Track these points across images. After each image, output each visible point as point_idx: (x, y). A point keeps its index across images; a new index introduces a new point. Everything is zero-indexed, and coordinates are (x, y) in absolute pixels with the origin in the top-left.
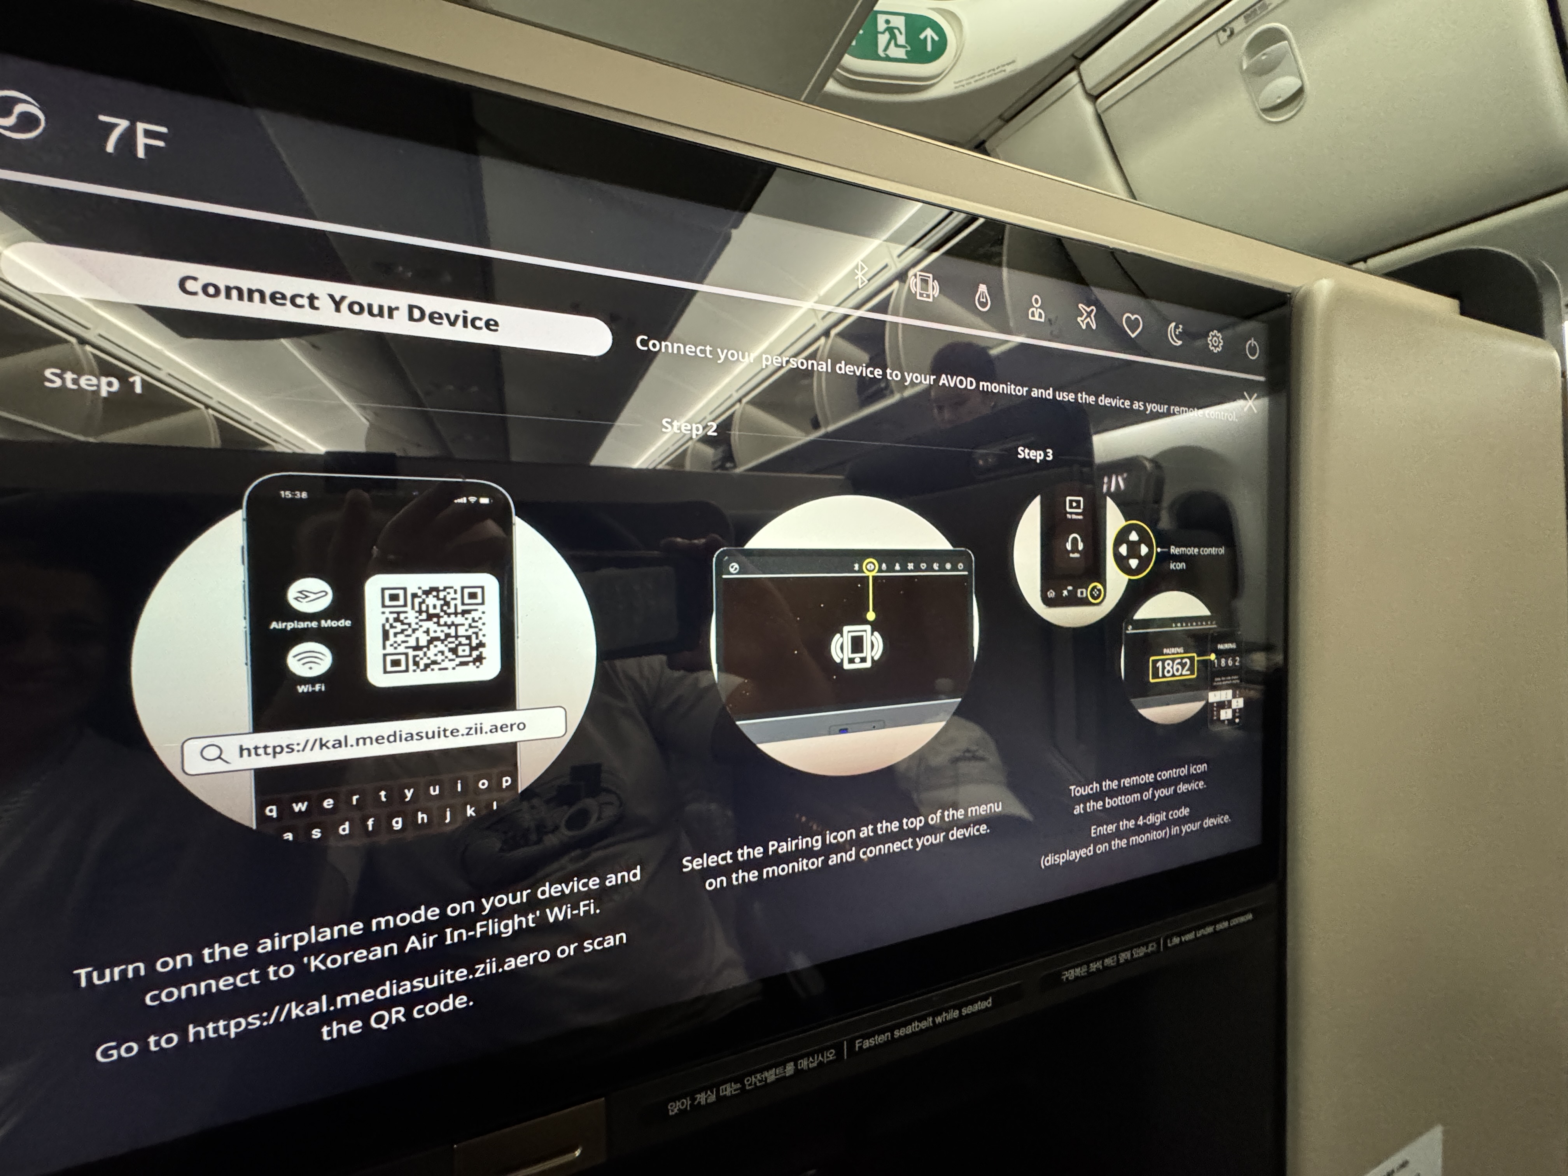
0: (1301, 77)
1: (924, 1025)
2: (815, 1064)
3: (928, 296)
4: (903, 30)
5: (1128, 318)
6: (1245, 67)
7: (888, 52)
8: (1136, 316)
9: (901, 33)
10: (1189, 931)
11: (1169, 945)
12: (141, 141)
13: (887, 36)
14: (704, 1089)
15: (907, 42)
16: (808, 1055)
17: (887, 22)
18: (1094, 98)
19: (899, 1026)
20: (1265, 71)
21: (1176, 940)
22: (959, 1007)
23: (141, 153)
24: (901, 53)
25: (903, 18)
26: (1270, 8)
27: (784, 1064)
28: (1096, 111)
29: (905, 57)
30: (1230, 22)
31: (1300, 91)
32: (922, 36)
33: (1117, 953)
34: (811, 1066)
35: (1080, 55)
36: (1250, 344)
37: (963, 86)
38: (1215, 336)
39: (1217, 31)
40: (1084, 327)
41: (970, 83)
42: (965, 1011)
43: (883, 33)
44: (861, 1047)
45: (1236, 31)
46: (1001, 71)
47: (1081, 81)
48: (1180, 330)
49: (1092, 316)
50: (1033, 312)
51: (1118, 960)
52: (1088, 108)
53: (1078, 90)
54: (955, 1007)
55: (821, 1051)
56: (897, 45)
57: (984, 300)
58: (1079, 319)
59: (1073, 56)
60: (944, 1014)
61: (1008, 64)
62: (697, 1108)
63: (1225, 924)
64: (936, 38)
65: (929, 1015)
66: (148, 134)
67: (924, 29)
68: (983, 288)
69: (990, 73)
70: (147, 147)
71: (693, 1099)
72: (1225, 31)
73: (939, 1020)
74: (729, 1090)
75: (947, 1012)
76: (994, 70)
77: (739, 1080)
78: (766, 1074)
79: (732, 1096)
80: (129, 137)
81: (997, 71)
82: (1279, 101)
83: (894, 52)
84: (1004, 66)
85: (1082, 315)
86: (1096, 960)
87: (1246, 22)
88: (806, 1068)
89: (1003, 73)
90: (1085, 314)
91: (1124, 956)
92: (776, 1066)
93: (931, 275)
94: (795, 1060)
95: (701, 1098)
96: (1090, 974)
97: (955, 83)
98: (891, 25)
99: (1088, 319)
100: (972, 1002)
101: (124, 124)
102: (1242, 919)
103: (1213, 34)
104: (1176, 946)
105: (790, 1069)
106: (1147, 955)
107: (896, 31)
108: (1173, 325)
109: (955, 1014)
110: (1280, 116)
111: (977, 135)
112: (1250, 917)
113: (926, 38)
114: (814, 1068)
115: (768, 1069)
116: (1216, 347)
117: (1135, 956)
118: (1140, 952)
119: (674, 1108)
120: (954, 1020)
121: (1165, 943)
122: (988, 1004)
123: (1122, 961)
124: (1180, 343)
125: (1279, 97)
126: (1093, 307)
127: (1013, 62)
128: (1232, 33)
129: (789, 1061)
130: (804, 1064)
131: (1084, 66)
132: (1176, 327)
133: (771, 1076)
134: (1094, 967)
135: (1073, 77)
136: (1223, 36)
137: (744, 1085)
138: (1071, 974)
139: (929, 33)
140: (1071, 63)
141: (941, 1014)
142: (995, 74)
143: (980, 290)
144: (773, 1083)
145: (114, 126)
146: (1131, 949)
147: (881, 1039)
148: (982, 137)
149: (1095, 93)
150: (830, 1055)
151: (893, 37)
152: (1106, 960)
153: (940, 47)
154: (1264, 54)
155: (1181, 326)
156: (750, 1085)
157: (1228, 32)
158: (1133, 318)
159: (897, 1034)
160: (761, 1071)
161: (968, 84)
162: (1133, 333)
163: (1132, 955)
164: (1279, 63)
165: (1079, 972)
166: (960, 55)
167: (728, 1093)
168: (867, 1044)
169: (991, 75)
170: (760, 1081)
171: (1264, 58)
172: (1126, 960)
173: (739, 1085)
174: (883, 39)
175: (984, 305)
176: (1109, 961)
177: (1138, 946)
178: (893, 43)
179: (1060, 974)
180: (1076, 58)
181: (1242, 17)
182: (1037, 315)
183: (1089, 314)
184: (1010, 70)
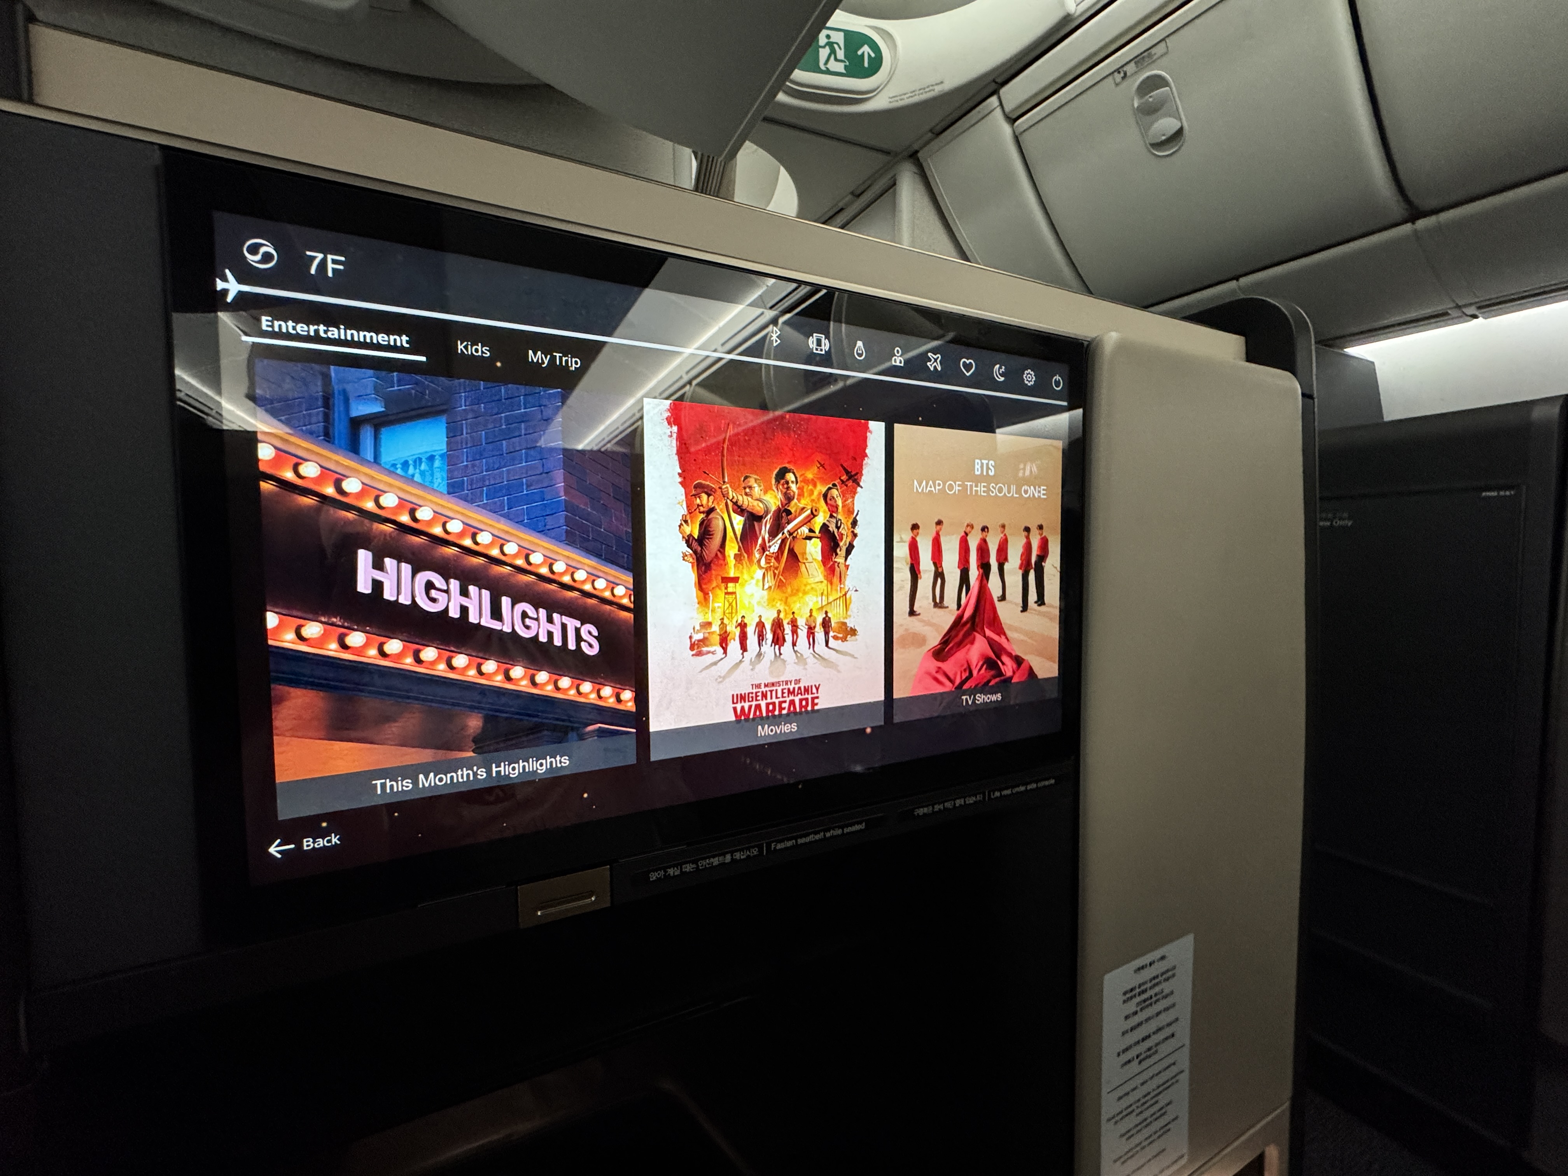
0: (1180, 120)
1: (817, 837)
2: (745, 857)
3: (821, 350)
4: (842, 46)
5: (964, 362)
6: (1136, 105)
7: (828, 66)
8: (970, 361)
9: (840, 48)
10: (1007, 788)
11: (992, 797)
12: (330, 266)
13: (827, 50)
14: (673, 866)
15: (845, 57)
16: (739, 850)
17: (828, 37)
18: (1012, 120)
19: (801, 837)
20: (1150, 111)
21: (997, 794)
22: (842, 828)
23: (330, 274)
24: (840, 67)
25: (842, 34)
26: (1155, 57)
27: (724, 854)
28: (1014, 132)
29: (844, 71)
30: (1123, 66)
31: (1180, 132)
32: (860, 53)
33: (955, 800)
34: (742, 857)
35: (999, 80)
36: (1056, 379)
37: (897, 101)
38: (1029, 374)
39: (1113, 73)
40: (932, 369)
41: (903, 99)
42: (846, 831)
43: (824, 47)
44: (775, 848)
45: (1128, 74)
46: (930, 91)
47: (1001, 104)
48: (1003, 370)
49: (938, 361)
50: (895, 359)
51: (955, 804)
52: (1006, 129)
53: (998, 112)
54: (839, 827)
55: (748, 849)
56: (836, 60)
57: (861, 352)
58: (928, 364)
59: (994, 81)
60: (832, 832)
61: (937, 84)
62: (667, 877)
63: (1034, 786)
64: (873, 55)
65: (821, 831)
66: (334, 262)
67: (862, 46)
68: (860, 344)
69: (921, 91)
70: (334, 270)
71: (666, 872)
72: (1119, 72)
73: (828, 835)
74: (688, 868)
75: (833, 830)
76: (924, 89)
77: (695, 862)
78: (712, 860)
79: (690, 872)
80: (323, 264)
81: (927, 90)
82: (1164, 138)
83: (834, 66)
84: (932, 85)
85: (930, 360)
86: (939, 803)
87: (1137, 67)
88: (738, 858)
89: (932, 92)
90: (933, 360)
91: (959, 802)
92: (719, 855)
93: (823, 336)
94: (732, 853)
95: (671, 872)
96: (934, 813)
97: (890, 98)
98: (831, 40)
99: (935, 364)
100: (851, 825)
101: (320, 256)
102: (1047, 783)
103: (1110, 74)
104: (997, 798)
105: (728, 858)
106: (975, 802)
107: (836, 46)
108: (998, 366)
109: (839, 832)
110: (1165, 151)
111: (910, 146)
112: (1052, 781)
113: (863, 53)
114: (744, 859)
115: (714, 857)
116: (1029, 381)
117: (967, 802)
118: (971, 800)
119: (653, 876)
120: (838, 836)
121: (989, 795)
122: (862, 826)
123: (957, 805)
124: (1002, 379)
125: (1164, 135)
126: (939, 355)
127: (942, 82)
128: (1125, 74)
129: (727, 853)
130: (737, 856)
131: (1004, 91)
132: (1000, 368)
133: (716, 861)
134: (937, 807)
135: (994, 100)
136: (1118, 77)
137: (698, 866)
138: (921, 811)
139: (866, 49)
140: (993, 87)
141: (829, 831)
142: (926, 92)
143: (858, 345)
144: (716, 866)
145: (315, 258)
146: (965, 798)
147: (789, 844)
148: (916, 147)
149: (1014, 117)
150: (755, 852)
151: (833, 52)
152: (946, 804)
153: (876, 63)
154: (1150, 97)
155: (1003, 367)
156: (702, 866)
157: (1122, 74)
158: (968, 362)
159: (800, 841)
160: (709, 858)
161: (901, 100)
162: (968, 372)
163: (965, 802)
164: (1162, 105)
165: (925, 810)
166: (893, 73)
167: (688, 870)
168: (780, 846)
169: (922, 94)
170: (709, 864)
171: (1151, 100)
172: (961, 805)
173: (694, 866)
174: (824, 53)
175: (860, 355)
176: (948, 805)
177: (970, 796)
178: (832, 57)
179: (913, 810)
180: (996, 83)
181: (1133, 62)
182: (898, 361)
183: (936, 360)
184: (938, 90)
